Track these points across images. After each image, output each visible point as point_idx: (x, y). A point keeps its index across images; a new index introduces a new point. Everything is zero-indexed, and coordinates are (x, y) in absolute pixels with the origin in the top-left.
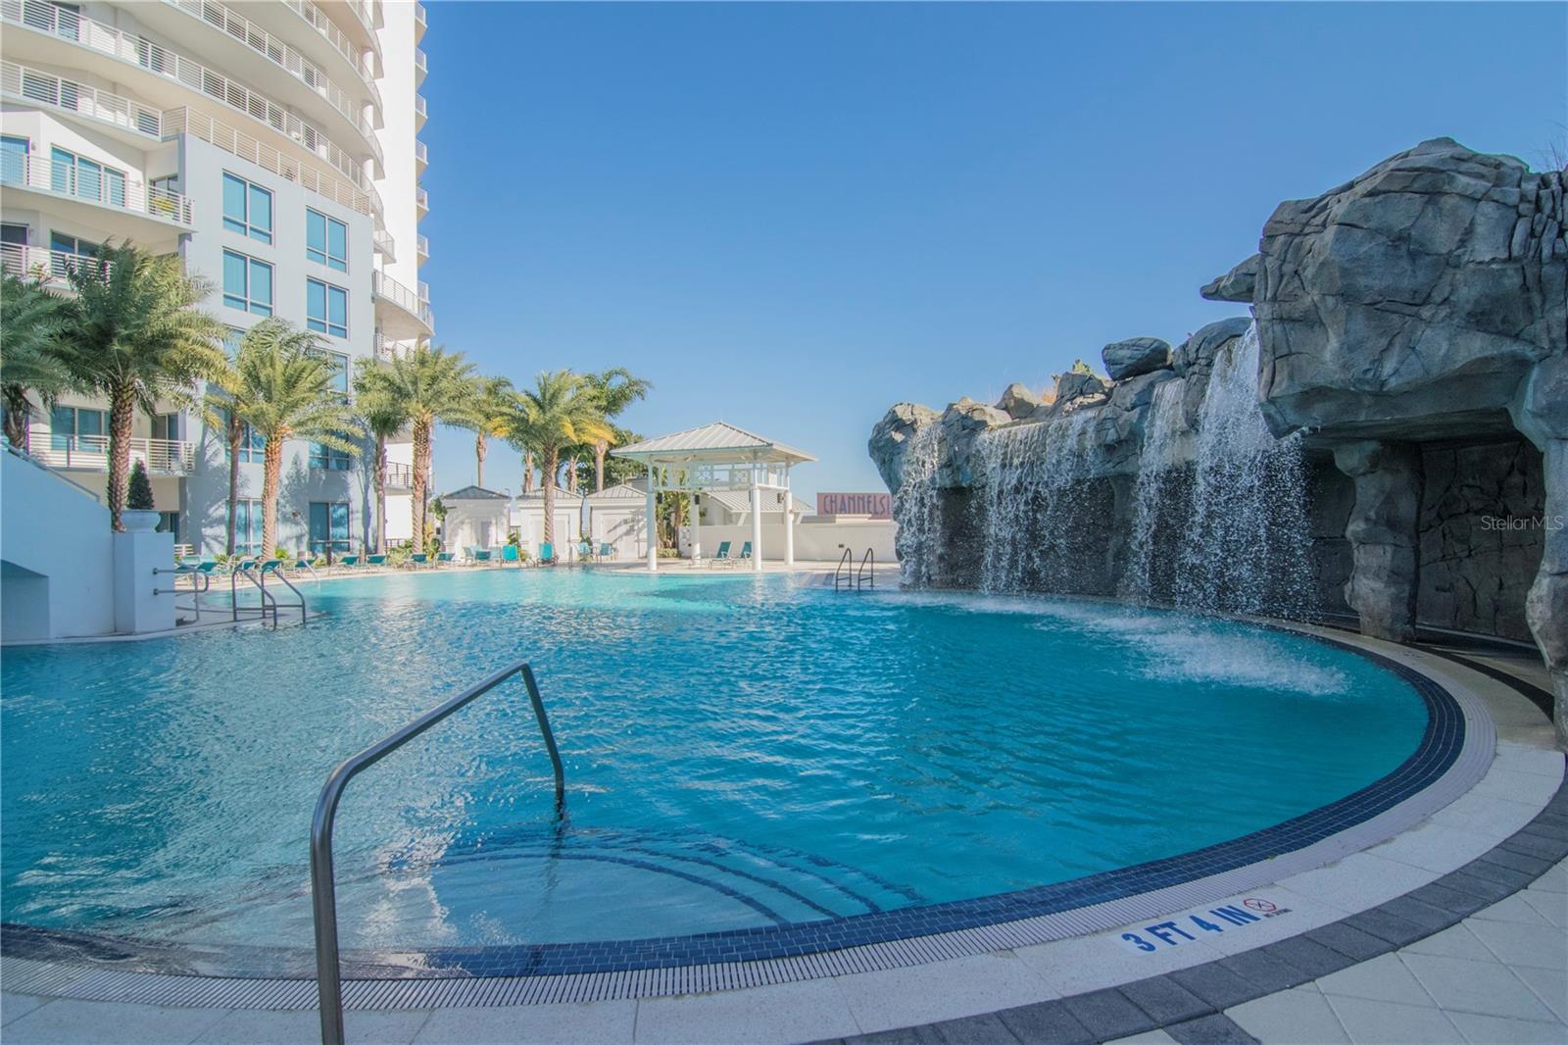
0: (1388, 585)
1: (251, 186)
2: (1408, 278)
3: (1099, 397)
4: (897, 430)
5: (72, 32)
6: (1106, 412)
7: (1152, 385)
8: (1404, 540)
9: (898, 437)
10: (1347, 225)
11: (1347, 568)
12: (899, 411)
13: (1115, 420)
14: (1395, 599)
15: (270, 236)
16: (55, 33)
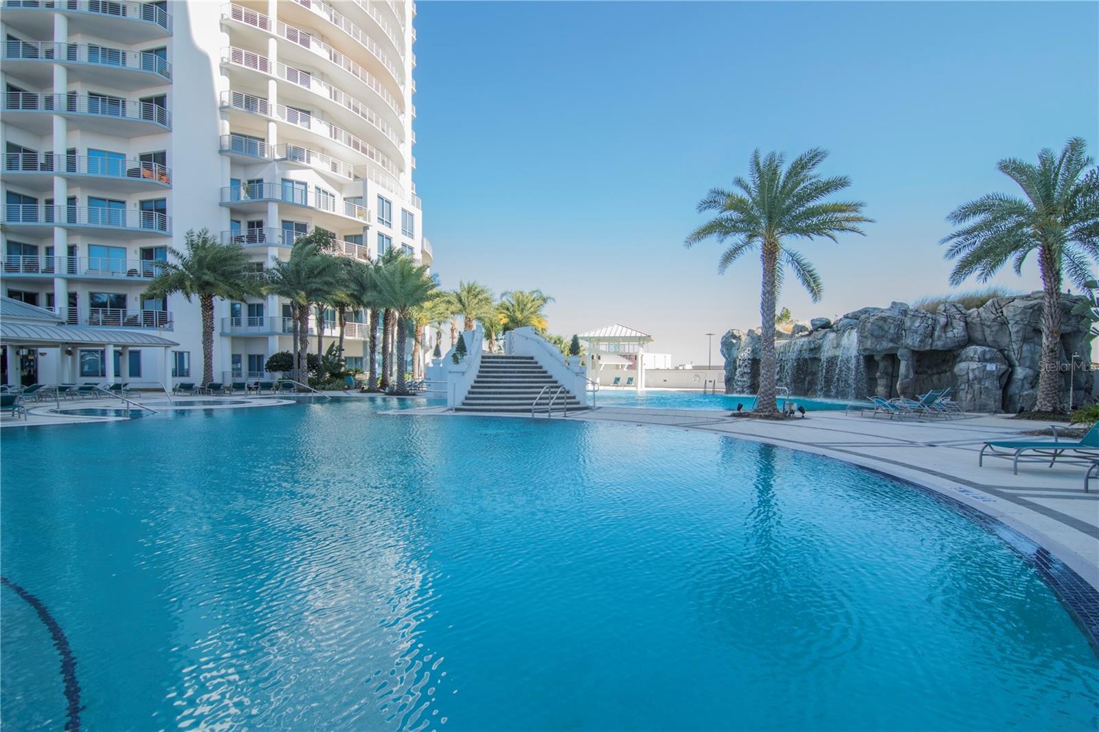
0: (885, 388)
1: (386, 201)
2: (881, 333)
3: (807, 333)
4: (733, 338)
5: (307, 123)
6: (811, 339)
7: (826, 333)
8: (889, 378)
9: (734, 341)
10: (872, 324)
11: (876, 385)
12: (735, 332)
13: (814, 342)
14: (887, 392)
15: (390, 224)
16: (299, 125)
